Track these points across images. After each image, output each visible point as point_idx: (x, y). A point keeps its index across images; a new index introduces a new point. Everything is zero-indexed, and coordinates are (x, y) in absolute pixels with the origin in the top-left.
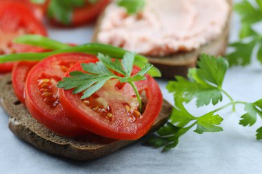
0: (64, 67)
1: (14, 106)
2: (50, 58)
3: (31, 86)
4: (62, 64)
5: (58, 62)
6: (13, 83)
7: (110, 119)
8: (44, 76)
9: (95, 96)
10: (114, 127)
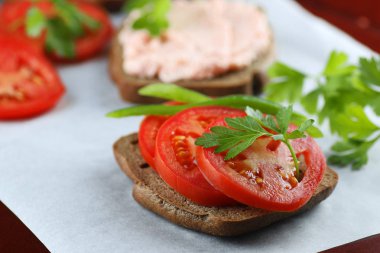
0: (203, 122)
1: (141, 170)
2: (186, 111)
3: (163, 144)
4: (201, 119)
5: (196, 117)
6: (140, 142)
7: (260, 185)
8: (178, 133)
9: (242, 157)
10: (265, 194)
